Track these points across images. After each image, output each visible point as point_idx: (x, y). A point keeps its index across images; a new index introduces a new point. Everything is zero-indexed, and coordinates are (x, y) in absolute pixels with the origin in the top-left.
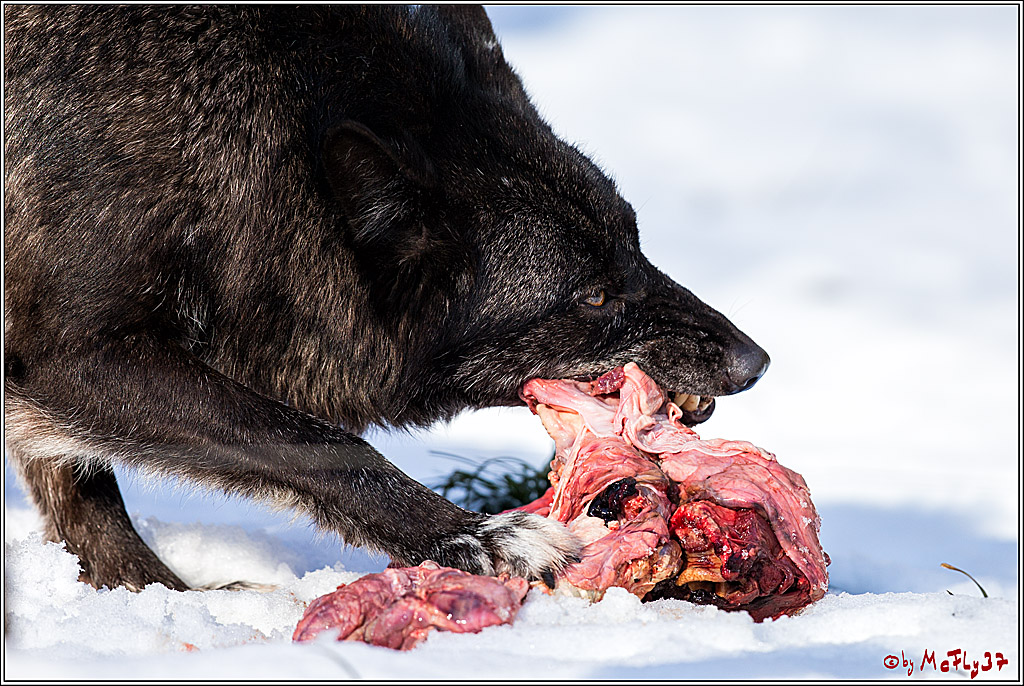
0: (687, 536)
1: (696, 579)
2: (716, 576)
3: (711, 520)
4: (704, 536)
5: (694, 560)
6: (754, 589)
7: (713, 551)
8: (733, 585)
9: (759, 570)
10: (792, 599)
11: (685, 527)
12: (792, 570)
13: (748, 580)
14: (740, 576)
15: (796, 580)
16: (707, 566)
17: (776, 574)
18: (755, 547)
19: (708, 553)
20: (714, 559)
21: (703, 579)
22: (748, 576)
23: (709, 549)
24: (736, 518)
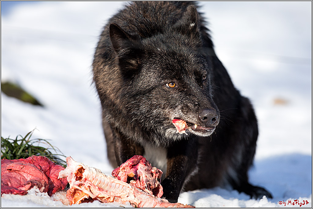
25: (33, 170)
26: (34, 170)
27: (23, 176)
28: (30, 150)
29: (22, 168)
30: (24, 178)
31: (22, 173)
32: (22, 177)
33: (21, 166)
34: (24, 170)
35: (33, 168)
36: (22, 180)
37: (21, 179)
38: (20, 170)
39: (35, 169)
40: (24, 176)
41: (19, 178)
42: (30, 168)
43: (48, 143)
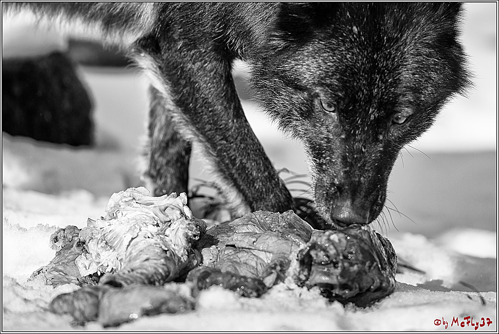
0: (317, 255)
1: (322, 282)
2: (334, 280)
3: (332, 247)
4: (328, 256)
5: (320, 270)
6: (356, 288)
7: (332, 265)
8: (343, 287)
9: (359, 277)
10: (378, 294)
11: (316, 249)
12: (379, 278)
13: (353, 283)
14: (348, 281)
15: (381, 284)
16: (328, 274)
17: (369, 280)
18: (357, 264)
19: (329, 266)
20: (332, 270)
21: (326, 282)
22: (353, 281)
23: (330, 263)
24: (347, 245)
27: (260, 259)
30: (263, 262)
31: (255, 252)
32: (259, 261)
36: (259, 267)
37: (257, 265)
40: (261, 257)
41: (253, 264)
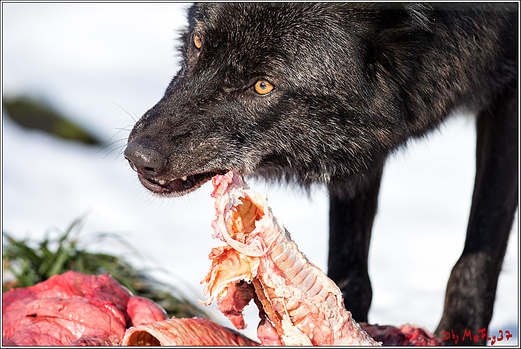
25: (87, 311)
26: (90, 312)
28: (80, 263)
29: (60, 310)
33: (58, 304)
34: (66, 314)
35: (86, 307)
38: (56, 315)
39: (90, 309)
42: (78, 307)
43: (123, 242)
